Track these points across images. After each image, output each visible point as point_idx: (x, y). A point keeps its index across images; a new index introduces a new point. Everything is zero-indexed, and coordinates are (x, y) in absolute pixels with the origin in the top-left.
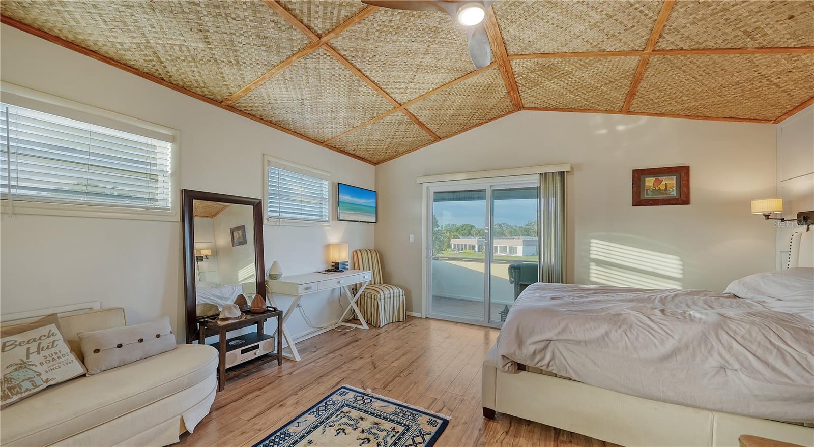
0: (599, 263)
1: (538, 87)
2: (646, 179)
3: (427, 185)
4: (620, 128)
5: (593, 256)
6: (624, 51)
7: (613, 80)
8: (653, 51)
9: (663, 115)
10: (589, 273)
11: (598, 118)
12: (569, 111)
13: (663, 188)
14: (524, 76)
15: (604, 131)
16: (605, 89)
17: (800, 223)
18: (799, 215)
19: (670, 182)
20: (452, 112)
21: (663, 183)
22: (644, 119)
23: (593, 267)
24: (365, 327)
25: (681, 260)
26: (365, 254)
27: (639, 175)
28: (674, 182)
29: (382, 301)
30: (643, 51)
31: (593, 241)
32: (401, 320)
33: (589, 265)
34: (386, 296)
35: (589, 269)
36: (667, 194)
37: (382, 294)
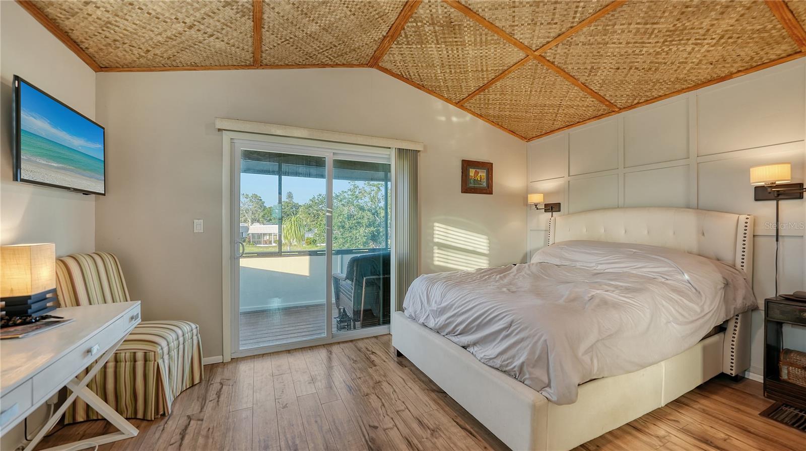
0: (442, 246)
1: (420, 46)
2: (470, 170)
3: (232, 135)
4: (454, 119)
5: (436, 240)
6: (523, 44)
7: (485, 69)
8: (540, 55)
9: (480, 116)
10: (433, 257)
11: (439, 104)
12: (418, 88)
13: (479, 179)
14: (419, 24)
15: (443, 119)
16: (471, 76)
17: (546, 211)
18: (546, 205)
19: (482, 174)
20: (313, 28)
21: (479, 175)
22: (469, 117)
23: (436, 250)
24: (130, 430)
25: (488, 239)
26: (87, 264)
27: (467, 165)
28: (485, 175)
29: (166, 357)
30: (534, 51)
31: (436, 224)
32: (197, 381)
33: (433, 249)
34: (172, 345)
35: (433, 253)
36: (481, 184)
37: (164, 343)
